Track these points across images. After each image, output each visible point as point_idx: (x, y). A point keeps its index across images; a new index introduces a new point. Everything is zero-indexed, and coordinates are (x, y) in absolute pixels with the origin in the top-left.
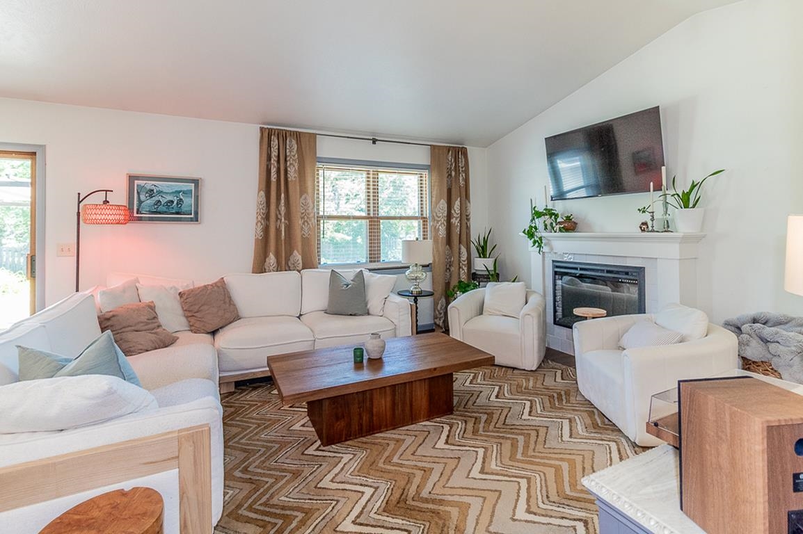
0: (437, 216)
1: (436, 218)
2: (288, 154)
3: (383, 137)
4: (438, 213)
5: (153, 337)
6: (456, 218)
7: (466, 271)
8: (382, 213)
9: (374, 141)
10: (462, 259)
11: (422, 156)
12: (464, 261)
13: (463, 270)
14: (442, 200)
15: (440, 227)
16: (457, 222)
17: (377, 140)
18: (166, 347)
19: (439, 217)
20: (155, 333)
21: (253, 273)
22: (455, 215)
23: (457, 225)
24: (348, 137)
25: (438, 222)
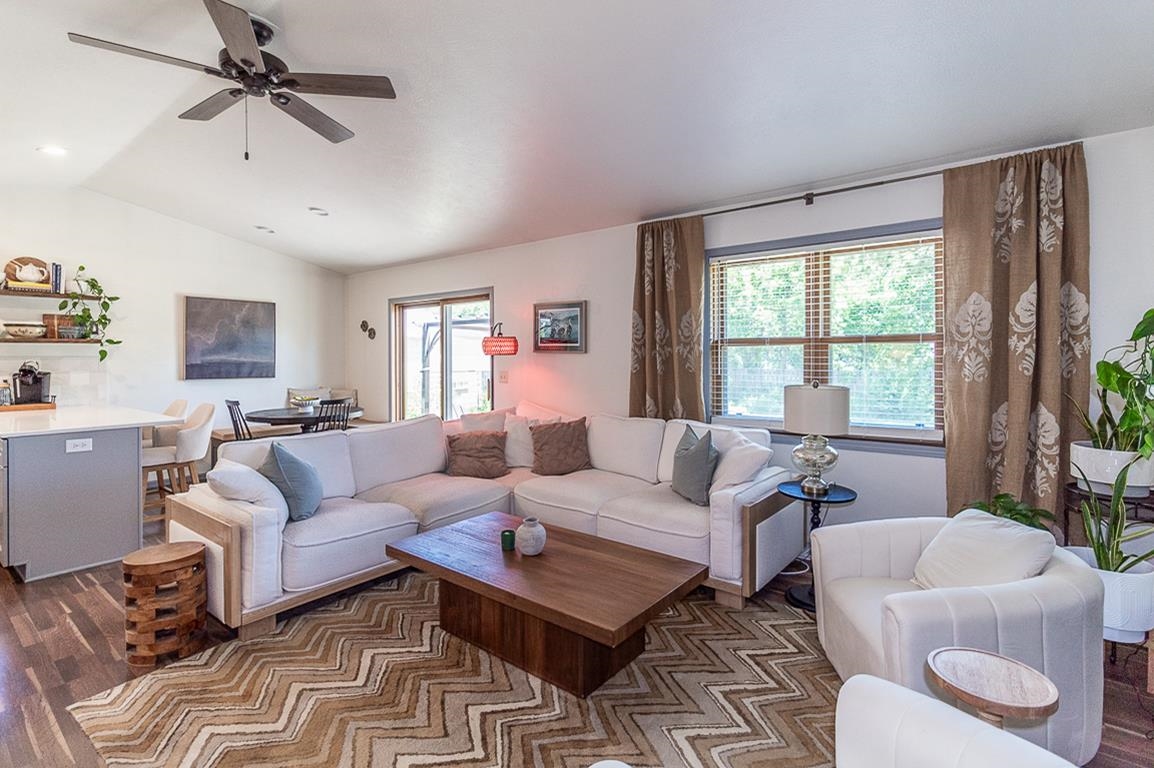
0: (958, 332)
1: (957, 337)
2: (665, 254)
3: (825, 186)
4: (962, 325)
5: (477, 464)
6: (1021, 337)
7: (1053, 473)
8: (837, 330)
9: (809, 199)
10: (1041, 440)
11: (927, 200)
12: (1049, 447)
13: (1044, 468)
14: (975, 295)
15: (966, 359)
16: (1021, 345)
17: (813, 195)
18: (493, 478)
19: (964, 335)
20: (483, 462)
21: (630, 416)
22: (1017, 328)
23: (1023, 355)
24: (751, 207)
25: (961, 345)
